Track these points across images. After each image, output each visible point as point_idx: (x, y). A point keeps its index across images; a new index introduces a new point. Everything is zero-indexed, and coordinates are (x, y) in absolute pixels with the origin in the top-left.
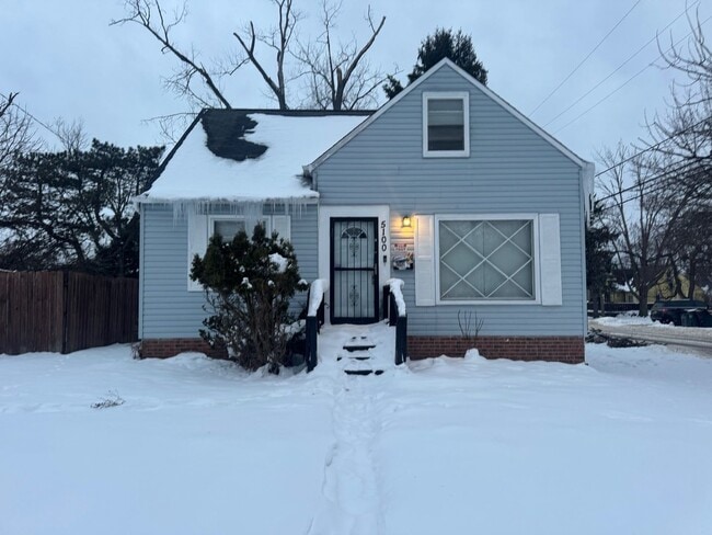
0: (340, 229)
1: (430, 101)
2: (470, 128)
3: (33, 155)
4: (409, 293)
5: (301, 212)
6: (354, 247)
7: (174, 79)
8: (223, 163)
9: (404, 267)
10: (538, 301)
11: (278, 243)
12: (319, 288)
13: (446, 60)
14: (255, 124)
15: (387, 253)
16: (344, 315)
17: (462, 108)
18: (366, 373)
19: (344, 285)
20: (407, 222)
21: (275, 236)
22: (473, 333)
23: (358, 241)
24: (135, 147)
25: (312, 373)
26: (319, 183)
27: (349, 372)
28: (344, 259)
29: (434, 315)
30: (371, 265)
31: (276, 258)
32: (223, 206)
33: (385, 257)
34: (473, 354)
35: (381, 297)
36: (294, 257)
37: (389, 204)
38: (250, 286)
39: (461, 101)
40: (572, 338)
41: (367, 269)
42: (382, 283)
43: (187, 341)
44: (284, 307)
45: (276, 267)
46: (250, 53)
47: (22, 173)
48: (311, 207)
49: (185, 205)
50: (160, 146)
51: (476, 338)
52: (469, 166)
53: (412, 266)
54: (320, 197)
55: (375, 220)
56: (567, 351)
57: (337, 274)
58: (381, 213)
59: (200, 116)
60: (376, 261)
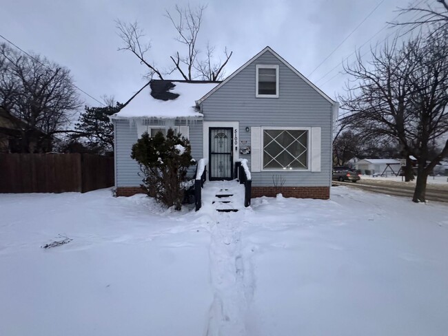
0: (214, 133)
1: (260, 69)
2: (280, 84)
3: (93, 108)
5: (195, 124)
6: (221, 142)
8: (157, 101)
9: (246, 153)
10: (309, 170)
11: (181, 139)
12: (203, 163)
14: (175, 85)
15: (238, 145)
16: (216, 176)
17: (275, 74)
18: (228, 211)
19: (216, 162)
20: (247, 130)
21: (179, 135)
22: (279, 185)
23: (223, 139)
25: (198, 212)
26: (204, 110)
27: (219, 211)
28: (216, 149)
29: (259, 177)
30: (229, 152)
31: (179, 147)
32: (155, 121)
33: (236, 148)
34: (280, 196)
35: (234, 167)
36: (189, 147)
37: (239, 121)
38: (162, 162)
39: (275, 70)
40: (324, 187)
41: (228, 154)
42: (235, 161)
44: (184, 173)
45: (178, 152)
46: (177, 65)
47: (89, 115)
48: (199, 122)
49: (135, 120)
51: (280, 188)
52: (279, 102)
53: (250, 152)
54: (204, 117)
55: (232, 129)
56: (321, 193)
57: (212, 155)
58: (235, 125)
59: (150, 82)
60: (232, 150)
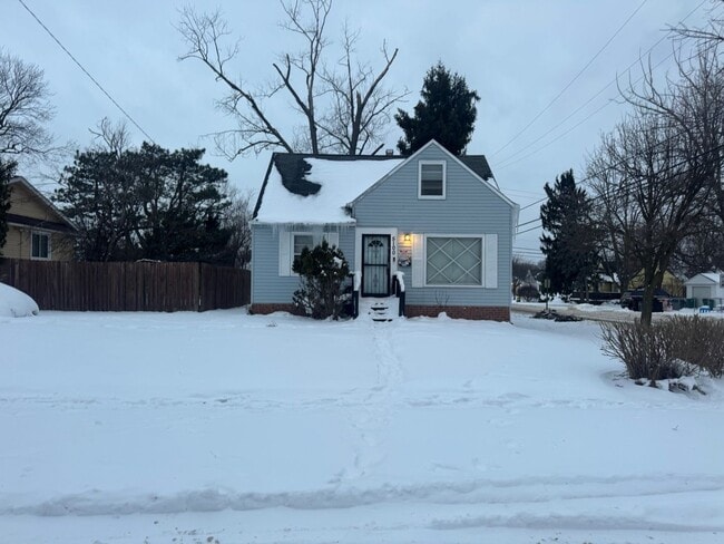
0: (368, 241)
1: (423, 166)
2: (447, 182)
4: (408, 280)
5: (346, 231)
6: (376, 252)
7: (224, 101)
8: (295, 198)
9: (406, 264)
10: (483, 286)
11: (335, 251)
13: (433, 141)
14: (310, 166)
15: (396, 256)
16: (370, 292)
17: (441, 170)
18: (383, 320)
19: (370, 275)
20: (407, 237)
21: (334, 247)
22: (443, 304)
23: (378, 248)
24: (180, 150)
25: (355, 320)
26: (356, 214)
27: (375, 320)
28: (370, 259)
29: (422, 293)
30: (386, 263)
31: (336, 259)
33: (394, 258)
34: (443, 315)
35: (391, 282)
37: (397, 227)
38: (325, 275)
39: (441, 166)
40: (503, 308)
41: (384, 265)
42: (392, 274)
43: (278, 305)
44: (338, 286)
45: (337, 265)
46: (286, 81)
48: (351, 228)
49: (279, 226)
50: (200, 148)
51: (446, 307)
52: (445, 205)
53: (410, 264)
54: (356, 222)
55: (389, 236)
56: (501, 314)
57: (366, 268)
58: (393, 232)
59: (273, 159)
60: (389, 260)
